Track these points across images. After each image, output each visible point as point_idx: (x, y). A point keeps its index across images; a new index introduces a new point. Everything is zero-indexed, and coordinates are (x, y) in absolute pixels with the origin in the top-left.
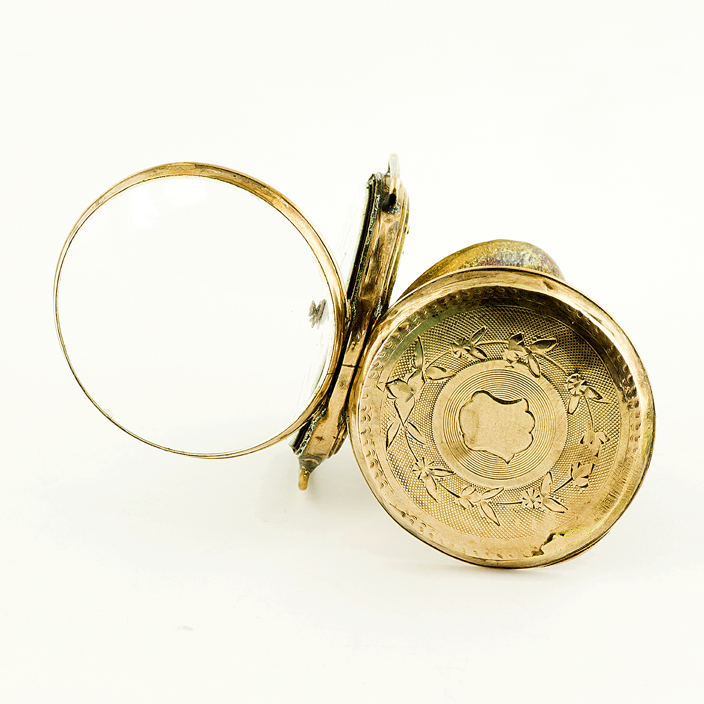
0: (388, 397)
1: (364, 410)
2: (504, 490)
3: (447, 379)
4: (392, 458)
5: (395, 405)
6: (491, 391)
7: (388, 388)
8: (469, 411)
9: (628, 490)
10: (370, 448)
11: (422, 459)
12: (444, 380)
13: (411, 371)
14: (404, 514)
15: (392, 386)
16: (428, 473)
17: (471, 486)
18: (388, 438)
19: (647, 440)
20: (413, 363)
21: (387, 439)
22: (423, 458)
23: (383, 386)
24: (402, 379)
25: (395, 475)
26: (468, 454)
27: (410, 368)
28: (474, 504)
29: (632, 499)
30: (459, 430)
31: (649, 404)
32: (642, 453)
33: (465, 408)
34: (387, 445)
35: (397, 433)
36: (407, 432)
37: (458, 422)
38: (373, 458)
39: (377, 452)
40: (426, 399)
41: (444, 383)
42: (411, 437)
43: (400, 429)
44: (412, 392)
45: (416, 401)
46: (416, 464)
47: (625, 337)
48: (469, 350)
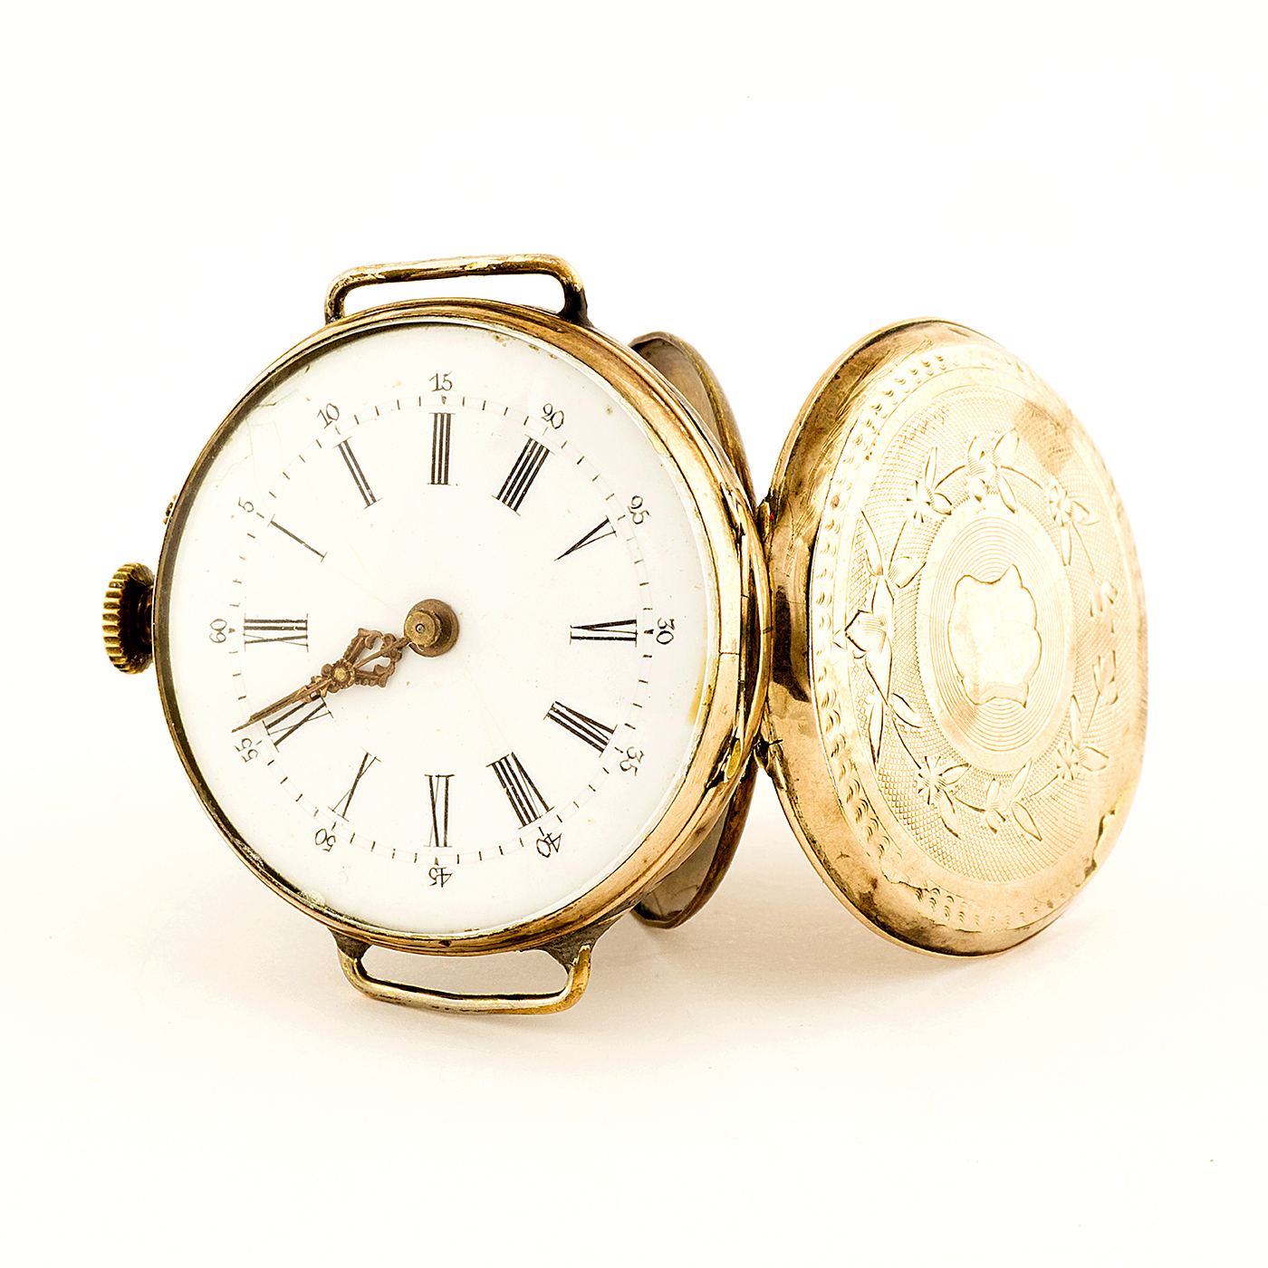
0: (854, 657)
3: (917, 577)
4: (886, 783)
5: (867, 668)
7: (849, 638)
8: (957, 627)
12: (915, 582)
13: (870, 586)
14: (920, 893)
15: (853, 631)
16: (938, 785)
18: (873, 743)
20: (869, 568)
22: (926, 758)
23: (842, 639)
28: (1005, 815)
43: (884, 714)
48: (929, 503)
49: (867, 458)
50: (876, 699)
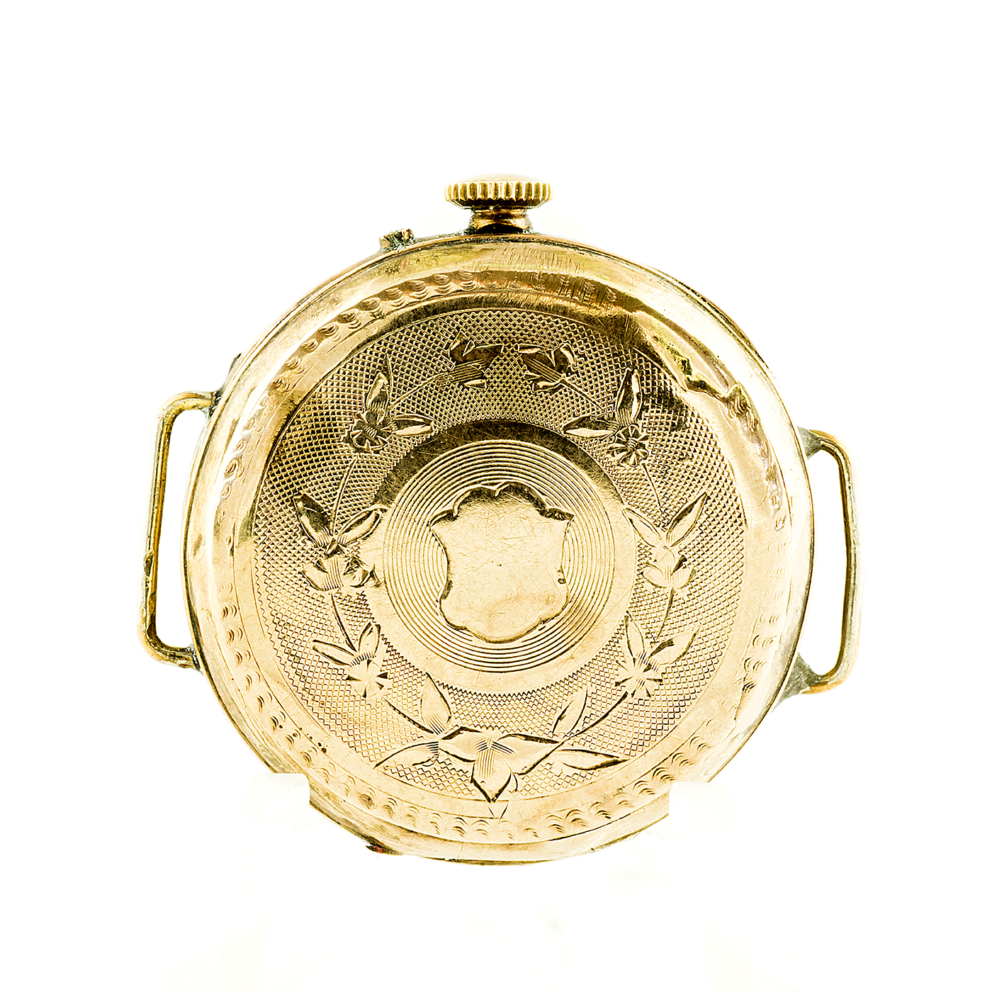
0: (516, 790)
1: (559, 827)
2: (629, 507)
3: (441, 688)
4: (639, 745)
5: (527, 772)
6: (436, 594)
7: (497, 796)
8: (490, 627)
9: (555, 262)
10: (632, 793)
11: (619, 688)
12: (445, 692)
13: (448, 762)
14: (748, 687)
15: (491, 789)
16: (644, 666)
17: (642, 573)
18: (599, 764)
19: (442, 258)
20: (430, 763)
21: (603, 766)
22: (617, 684)
23: (497, 807)
24: (469, 774)
25: (671, 727)
26: (579, 600)
27: (443, 765)
28: (678, 558)
29: (576, 247)
30: (536, 632)
31: (372, 276)
32: (470, 258)
33: (488, 634)
34: (616, 763)
35: (583, 751)
36: (574, 731)
37: (521, 640)
38: (650, 782)
39: (636, 777)
40: (494, 716)
41: (451, 691)
42: (581, 721)
43: (572, 748)
44: (489, 746)
45: (506, 733)
46: (633, 695)
47: (255, 363)
48: (369, 662)
49: (324, 750)
50: (558, 758)
